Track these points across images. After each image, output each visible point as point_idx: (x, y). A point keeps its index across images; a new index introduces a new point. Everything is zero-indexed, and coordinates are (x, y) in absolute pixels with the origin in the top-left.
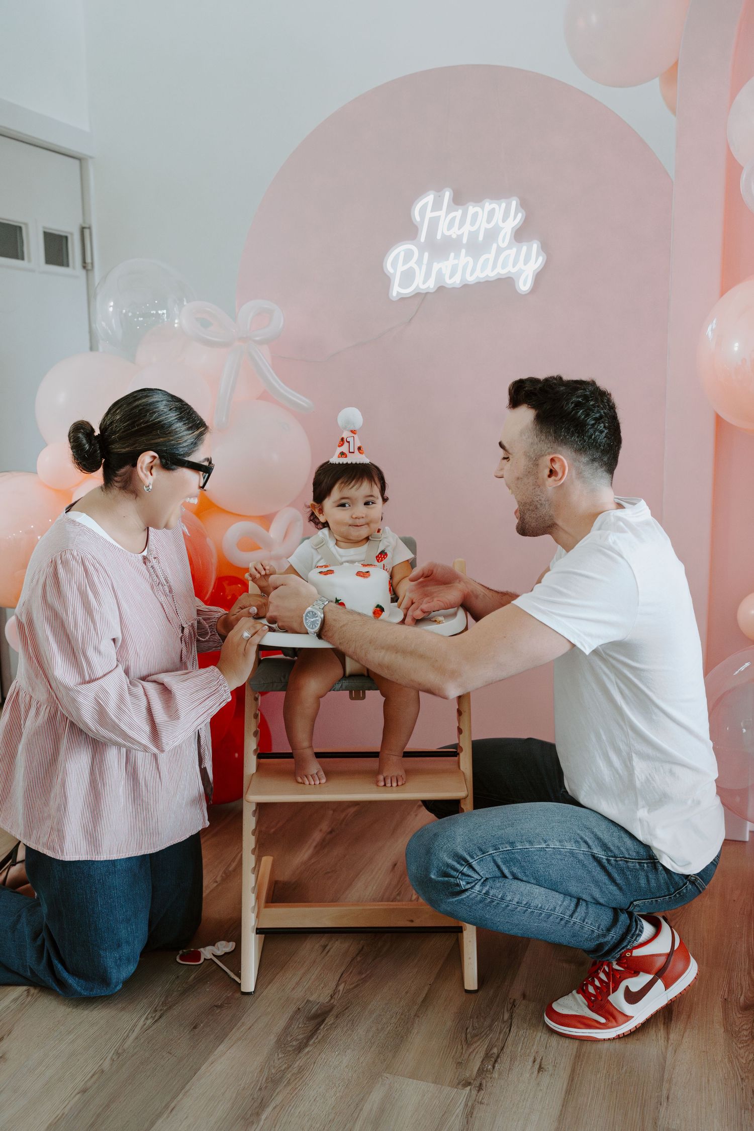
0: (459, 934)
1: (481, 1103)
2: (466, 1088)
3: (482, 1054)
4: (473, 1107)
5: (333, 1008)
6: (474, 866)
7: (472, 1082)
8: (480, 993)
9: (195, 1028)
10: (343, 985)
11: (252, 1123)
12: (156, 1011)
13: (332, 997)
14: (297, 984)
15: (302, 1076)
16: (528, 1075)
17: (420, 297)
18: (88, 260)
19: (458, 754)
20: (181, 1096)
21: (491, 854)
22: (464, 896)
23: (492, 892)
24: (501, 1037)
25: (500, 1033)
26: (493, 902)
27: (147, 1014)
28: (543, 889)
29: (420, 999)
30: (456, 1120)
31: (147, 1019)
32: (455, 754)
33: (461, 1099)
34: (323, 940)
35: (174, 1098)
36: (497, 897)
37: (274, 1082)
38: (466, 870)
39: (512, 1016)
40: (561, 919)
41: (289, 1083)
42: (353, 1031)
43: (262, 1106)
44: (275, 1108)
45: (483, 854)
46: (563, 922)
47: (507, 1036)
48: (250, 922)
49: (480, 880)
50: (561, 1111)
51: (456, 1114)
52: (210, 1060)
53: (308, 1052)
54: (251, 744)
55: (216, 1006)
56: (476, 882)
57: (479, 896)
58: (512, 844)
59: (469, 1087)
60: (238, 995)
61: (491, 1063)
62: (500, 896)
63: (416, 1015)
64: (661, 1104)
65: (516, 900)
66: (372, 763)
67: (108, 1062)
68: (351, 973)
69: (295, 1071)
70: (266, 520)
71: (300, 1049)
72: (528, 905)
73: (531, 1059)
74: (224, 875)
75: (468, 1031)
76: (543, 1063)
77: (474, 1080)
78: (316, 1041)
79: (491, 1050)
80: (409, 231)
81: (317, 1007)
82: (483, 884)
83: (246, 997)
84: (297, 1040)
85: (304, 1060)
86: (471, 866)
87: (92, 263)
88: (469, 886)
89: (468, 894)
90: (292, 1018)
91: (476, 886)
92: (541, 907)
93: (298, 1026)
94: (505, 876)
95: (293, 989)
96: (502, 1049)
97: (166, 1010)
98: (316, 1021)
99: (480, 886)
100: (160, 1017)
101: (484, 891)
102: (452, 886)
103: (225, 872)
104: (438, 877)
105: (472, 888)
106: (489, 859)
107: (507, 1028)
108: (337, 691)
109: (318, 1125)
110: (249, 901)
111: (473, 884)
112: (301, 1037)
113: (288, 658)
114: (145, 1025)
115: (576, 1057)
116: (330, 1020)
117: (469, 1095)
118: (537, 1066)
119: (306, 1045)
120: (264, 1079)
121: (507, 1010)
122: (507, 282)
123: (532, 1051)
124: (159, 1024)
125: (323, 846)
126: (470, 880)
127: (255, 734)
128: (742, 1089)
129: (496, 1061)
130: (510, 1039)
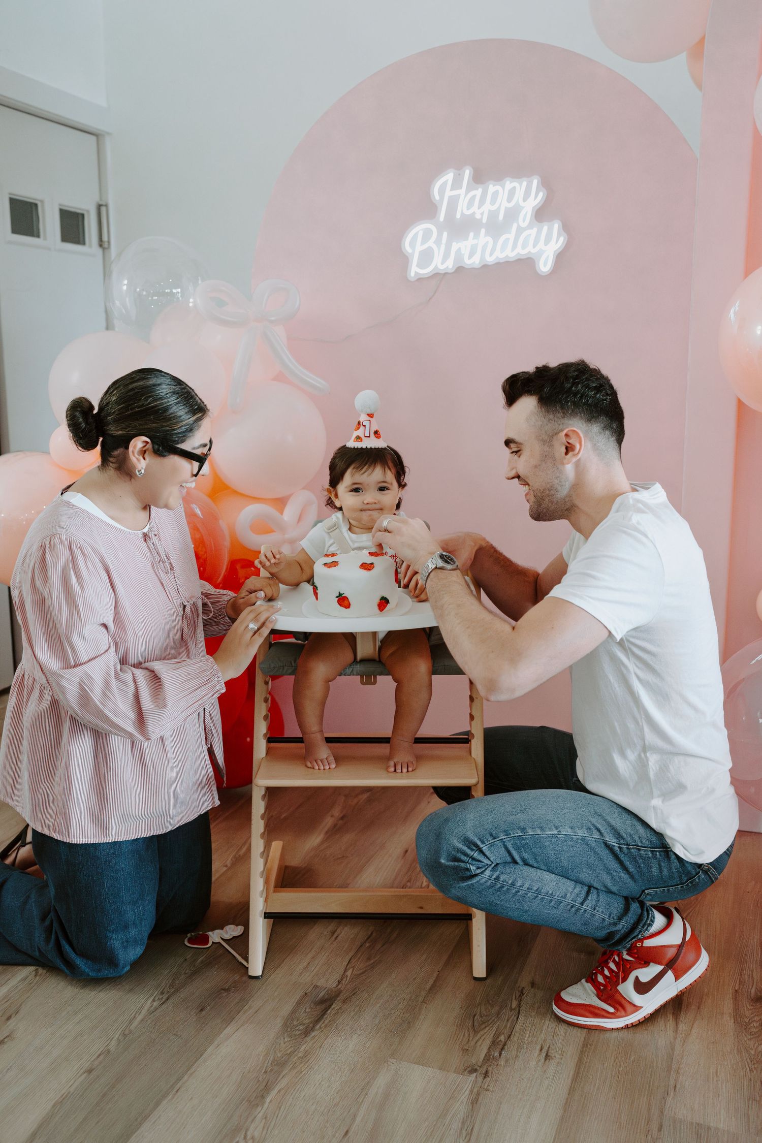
0: (469, 921)
1: (487, 1090)
2: (471, 1075)
3: (488, 1042)
4: (478, 1094)
5: (339, 994)
6: (484, 851)
7: (478, 1068)
8: (488, 981)
9: (202, 1010)
10: (351, 969)
11: (257, 1105)
12: (162, 993)
13: (339, 982)
14: (305, 968)
15: (307, 1060)
16: (534, 1063)
17: (438, 276)
18: (105, 238)
19: (470, 741)
20: (186, 1077)
21: (502, 839)
22: (474, 881)
23: (502, 878)
24: (508, 1027)
25: (508, 1020)
26: (503, 887)
27: (153, 997)
28: (553, 876)
29: (428, 986)
30: (460, 1107)
31: (154, 1001)
32: (467, 741)
33: (467, 1086)
34: (332, 924)
35: (179, 1079)
36: (507, 883)
37: (280, 1065)
38: (476, 855)
39: (520, 1004)
40: (572, 907)
41: (294, 1067)
42: (359, 1017)
43: (267, 1088)
44: (279, 1091)
45: (494, 839)
46: (573, 910)
47: (515, 1022)
48: (258, 907)
49: (490, 865)
50: (567, 1099)
51: (461, 1100)
52: (216, 1043)
53: (314, 1037)
54: (261, 728)
55: (222, 989)
56: (487, 867)
57: (489, 881)
58: (523, 830)
59: (475, 1074)
60: (245, 978)
61: (498, 1050)
62: (510, 882)
63: (424, 1002)
64: (668, 1094)
65: (527, 886)
66: (384, 749)
67: (114, 1042)
68: (359, 958)
69: (301, 1054)
70: (280, 503)
71: (306, 1033)
72: (538, 891)
73: (538, 1047)
74: (233, 859)
75: (476, 1018)
76: (550, 1051)
77: (480, 1067)
78: (323, 1025)
79: (497, 1039)
80: (428, 210)
81: (326, 990)
82: (494, 869)
83: (252, 982)
84: (304, 1024)
85: (310, 1044)
86: (481, 851)
87: (109, 242)
88: (479, 871)
89: (478, 879)
90: (299, 1003)
91: (487, 871)
92: (552, 894)
93: (305, 1012)
94: (515, 862)
95: (301, 974)
96: (509, 1037)
97: (173, 994)
98: (323, 1006)
99: (491, 871)
100: (167, 999)
101: (494, 877)
102: (462, 871)
103: (234, 857)
104: (447, 861)
105: (482, 873)
106: (500, 844)
107: (515, 1016)
108: (348, 675)
109: (323, 1109)
110: (258, 885)
111: (483, 869)
112: (307, 1021)
113: (299, 642)
114: (151, 1006)
115: (583, 1046)
116: (337, 1005)
117: (475, 1082)
118: (544, 1055)
119: (313, 1029)
120: (270, 1062)
121: (515, 998)
122: (527, 263)
123: (539, 1039)
124: (164, 1006)
125: (334, 831)
126: (480, 865)
127: (265, 718)
128: (751, 1080)
129: (502, 1049)
130: (518, 1027)
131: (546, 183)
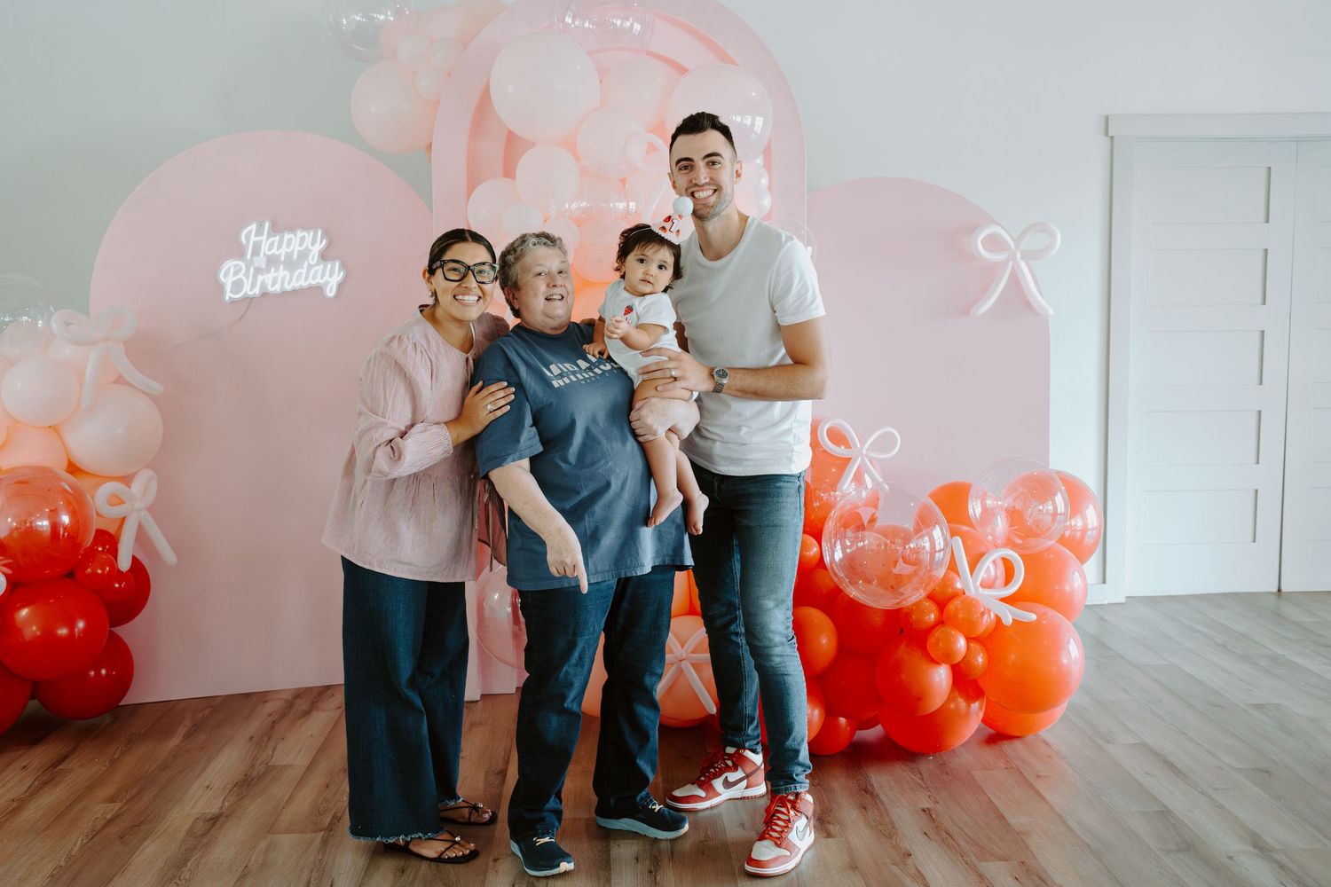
5: (222, 815)
9: (121, 839)
10: (228, 801)
11: (182, 867)
13: (221, 809)
15: (210, 844)
17: (249, 301)
20: (127, 865)
29: (285, 800)
31: (83, 839)
35: (122, 866)
37: (192, 850)
41: (202, 849)
42: (239, 823)
44: (195, 860)
53: (211, 834)
55: (134, 826)
59: (324, 831)
63: (283, 808)
67: (63, 862)
68: (232, 795)
69: (204, 844)
70: (127, 480)
75: (321, 808)
78: (215, 829)
81: (211, 815)
85: (209, 839)
90: (194, 822)
93: (200, 825)
95: (191, 809)
98: (212, 822)
100: (92, 838)
109: (227, 862)
112: (203, 829)
116: (222, 819)
117: (325, 834)
120: (184, 850)
125: (187, 736)
129: (340, 818)
131: (326, 233)
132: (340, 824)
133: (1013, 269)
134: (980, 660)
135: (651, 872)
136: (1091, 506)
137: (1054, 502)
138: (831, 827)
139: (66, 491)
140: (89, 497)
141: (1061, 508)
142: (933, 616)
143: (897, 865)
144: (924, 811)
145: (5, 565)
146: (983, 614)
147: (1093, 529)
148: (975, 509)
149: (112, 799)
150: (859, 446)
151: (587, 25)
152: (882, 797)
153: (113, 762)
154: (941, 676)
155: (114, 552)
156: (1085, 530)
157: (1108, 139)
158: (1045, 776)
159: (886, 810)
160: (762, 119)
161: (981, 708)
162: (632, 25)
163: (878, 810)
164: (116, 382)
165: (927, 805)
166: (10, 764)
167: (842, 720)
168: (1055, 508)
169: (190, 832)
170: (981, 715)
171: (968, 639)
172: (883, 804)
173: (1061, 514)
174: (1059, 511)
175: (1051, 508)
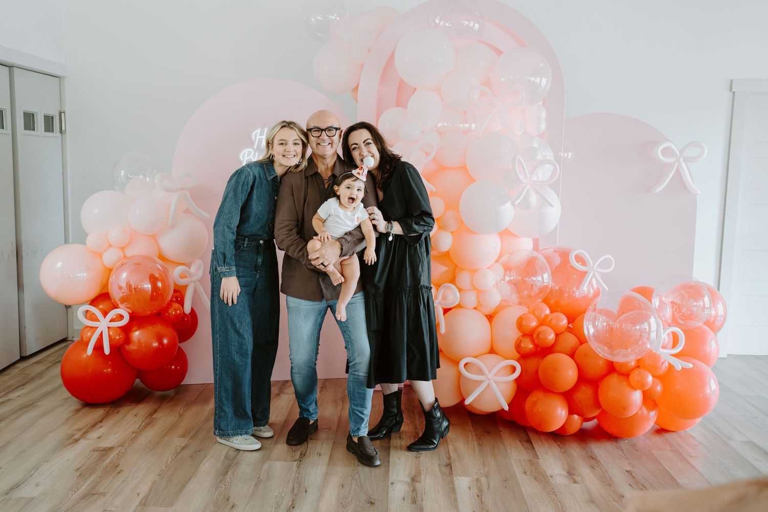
1: (302, 465)
3: (299, 454)
4: (299, 465)
9: (192, 458)
11: (226, 475)
18: (63, 129)
33: (295, 464)
37: (228, 467)
41: (233, 467)
44: (232, 471)
51: (294, 467)
59: (297, 462)
73: (316, 453)
79: (302, 452)
80: (250, 144)
87: (65, 131)
96: (306, 452)
100: (176, 456)
109: (248, 474)
118: (318, 455)
120: (225, 466)
129: (304, 455)
130: (308, 449)
132: (305, 458)
133: (678, 167)
134: (659, 388)
135: (478, 496)
136: (720, 303)
137: (703, 301)
138: (575, 477)
139: (160, 269)
140: (170, 273)
141: (707, 304)
142: (633, 363)
143: (617, 502)
144: (627, 472)
145: (127, 308)
146: (663, 363)
147: (721, 317)
148: (656, 302)
149: (183, 436)
150: (592, 265)
151: (447, 24)
152: (602, 462)
153: (181, 415)
154: (637, 396)
155: (182, 303)
156: (716, 317)
157: (731, 94)
158: (695, 456)
159: (606, 470)
160: (546, 79)
161: (656, 414)
162: (474, 25)
163: (601, 469)
164: (184, 212)
165: (628, 469)
166: (128, 413)
167: (576, 416)
168: (704, 305)
169: (226, 457)
170: (656, 418)
171: (654, 376)
172: (602, 465)
173: (707, 308)
174: (706, 306)
175: (702, 304)
